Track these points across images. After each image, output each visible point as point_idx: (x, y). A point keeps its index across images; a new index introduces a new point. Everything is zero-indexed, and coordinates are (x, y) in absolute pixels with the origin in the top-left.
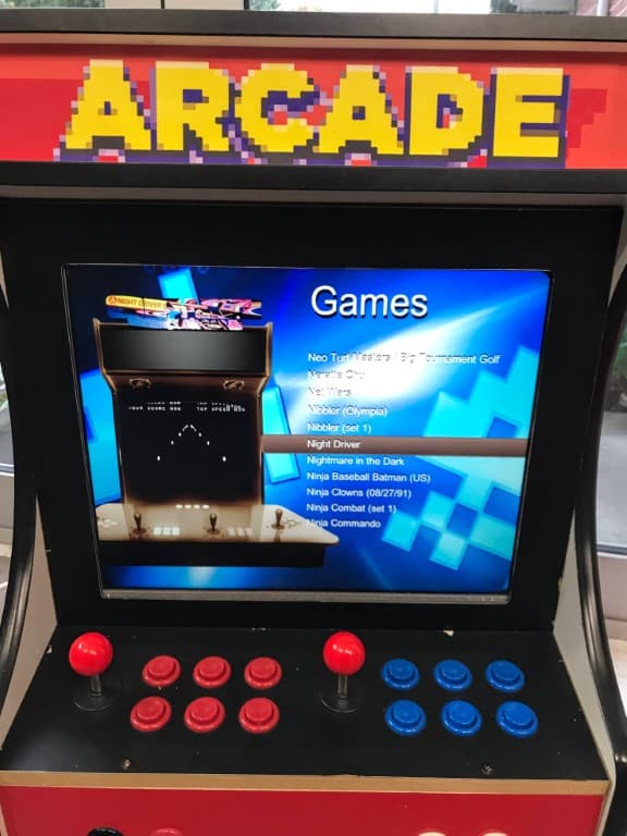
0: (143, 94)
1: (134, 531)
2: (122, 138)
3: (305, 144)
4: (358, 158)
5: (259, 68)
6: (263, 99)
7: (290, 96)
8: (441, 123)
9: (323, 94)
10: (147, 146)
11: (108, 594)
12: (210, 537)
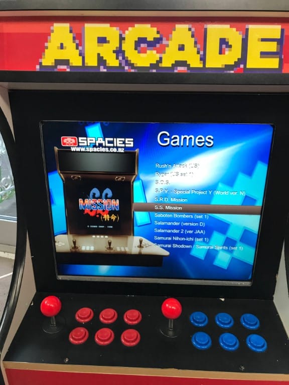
0: (79, 39)
1: (73, 248)
2: (68, 60)
3: (155, 62)
4: (181, 69)
5: (134, 26)
6: (135, 41)
7: (148, 40)
8: (221, 52)
9: (164, 39)
10: (80, 64)
11: (60, 277)
12: (108, 251)
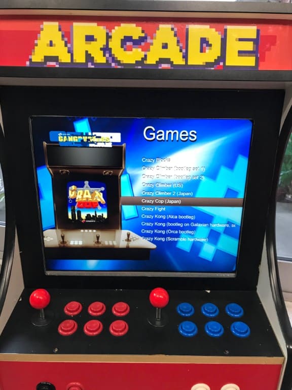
0: (67, 37)
1: (61, 243)
2: (57, 57)
3: (140, 60)
4: (165, 66)
5: (120, 26)
6: (122, 40)
7: (134, 38)
8: (202, 50)
9: (149, 37)
10: (69, 61)
11: (49, 273)
12: (96, 245)
